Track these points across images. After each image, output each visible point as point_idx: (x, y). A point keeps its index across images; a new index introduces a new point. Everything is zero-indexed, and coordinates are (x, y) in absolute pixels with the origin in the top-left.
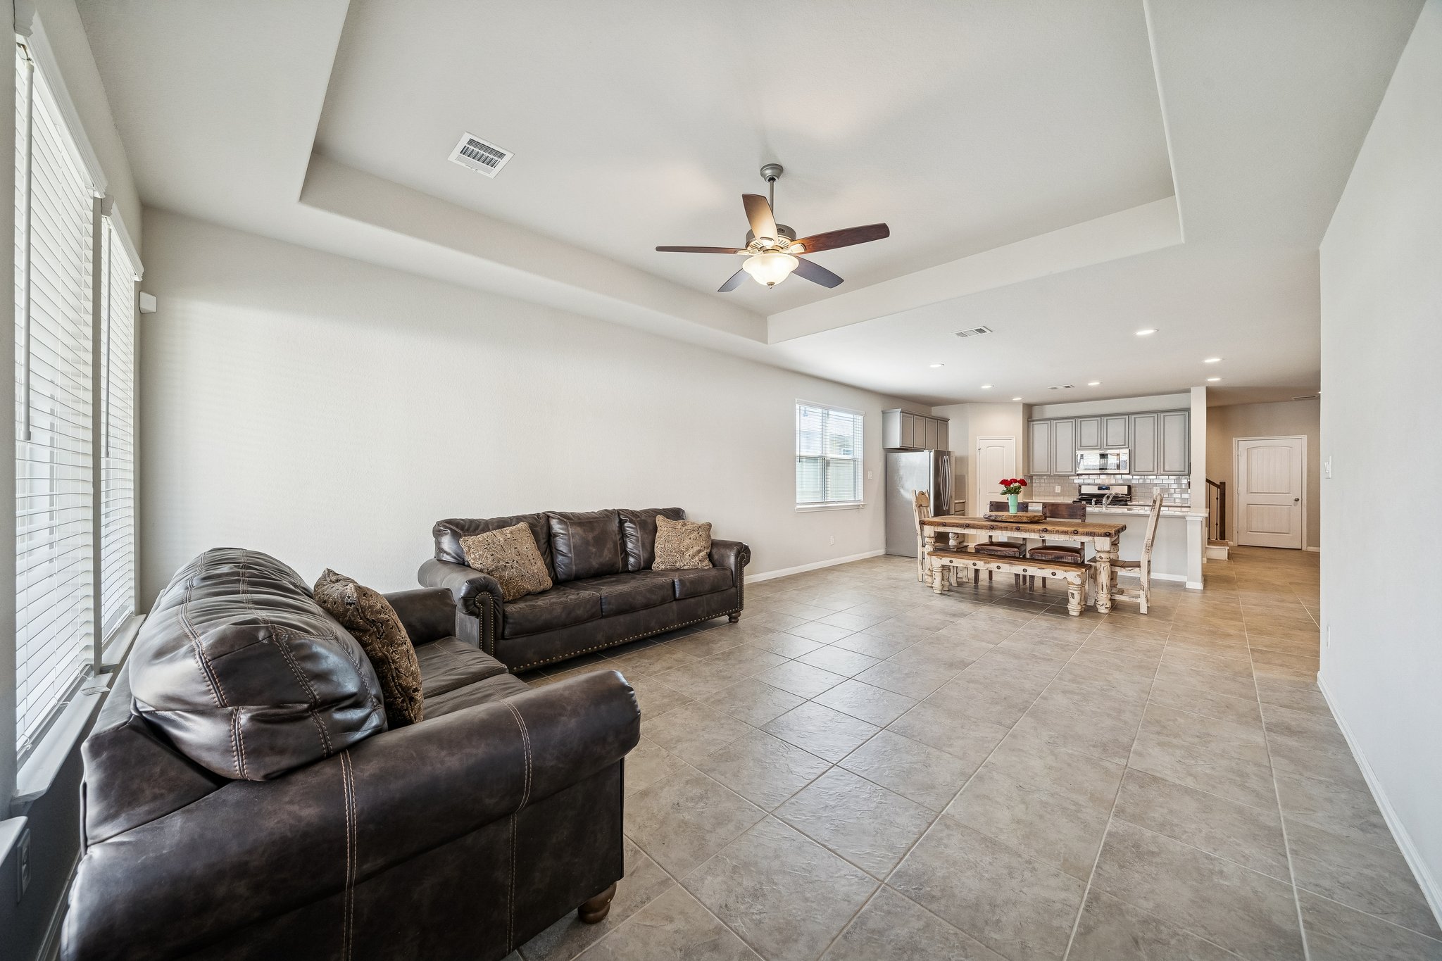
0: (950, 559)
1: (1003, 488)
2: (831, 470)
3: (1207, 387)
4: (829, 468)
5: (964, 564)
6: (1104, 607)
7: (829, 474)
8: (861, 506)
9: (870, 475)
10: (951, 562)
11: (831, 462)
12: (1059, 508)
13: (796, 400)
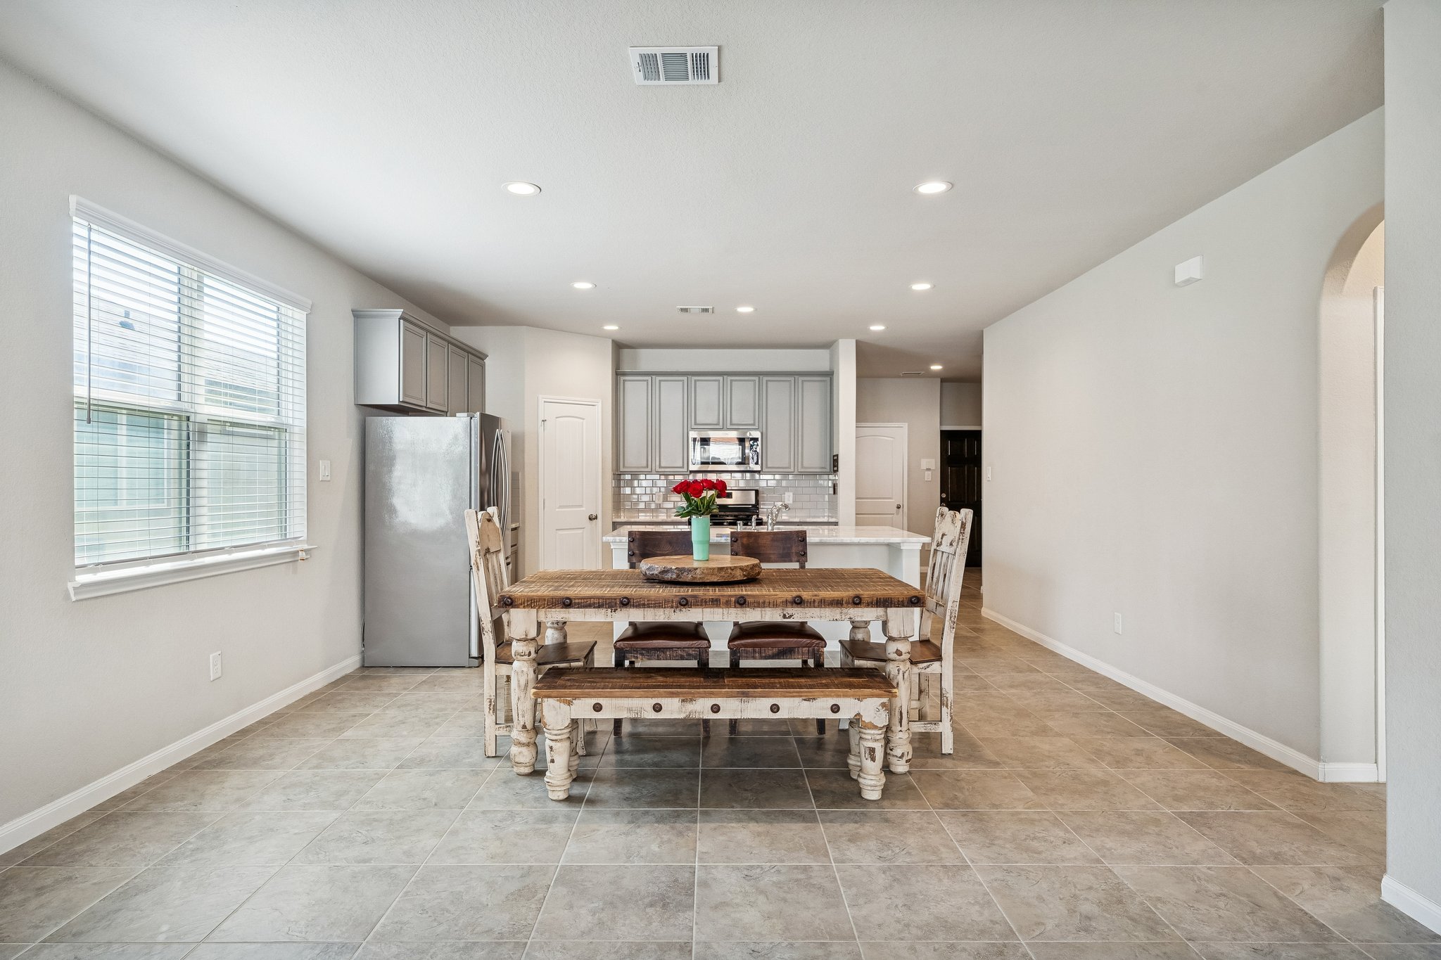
0: (594, 701)
1: (680, 501)
2: (210, 456)
3: (858, 342)
4: (204, 447)
5: (630, 710)
6: (903, 761)
7: (204, 465)
8: (302, 555)
9: (323, 469)
10: (598, 708)
11: (209, 428)
12: (760, 541)
13: (73, 199)
